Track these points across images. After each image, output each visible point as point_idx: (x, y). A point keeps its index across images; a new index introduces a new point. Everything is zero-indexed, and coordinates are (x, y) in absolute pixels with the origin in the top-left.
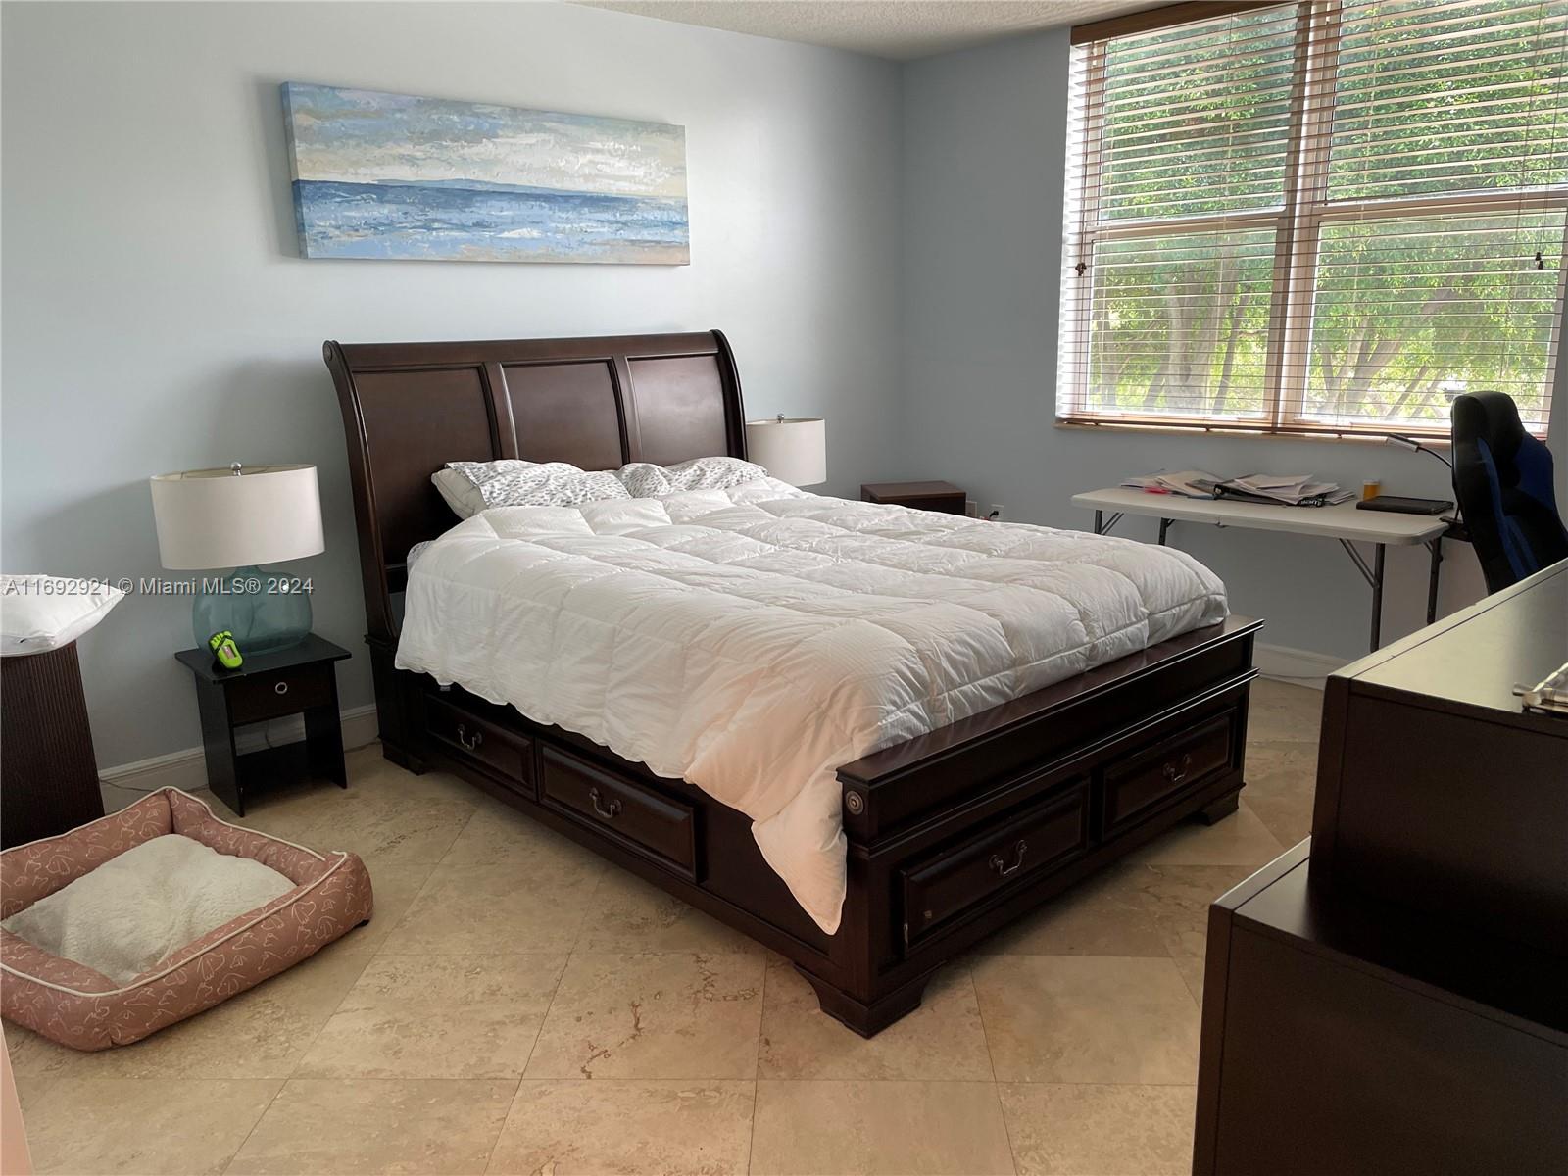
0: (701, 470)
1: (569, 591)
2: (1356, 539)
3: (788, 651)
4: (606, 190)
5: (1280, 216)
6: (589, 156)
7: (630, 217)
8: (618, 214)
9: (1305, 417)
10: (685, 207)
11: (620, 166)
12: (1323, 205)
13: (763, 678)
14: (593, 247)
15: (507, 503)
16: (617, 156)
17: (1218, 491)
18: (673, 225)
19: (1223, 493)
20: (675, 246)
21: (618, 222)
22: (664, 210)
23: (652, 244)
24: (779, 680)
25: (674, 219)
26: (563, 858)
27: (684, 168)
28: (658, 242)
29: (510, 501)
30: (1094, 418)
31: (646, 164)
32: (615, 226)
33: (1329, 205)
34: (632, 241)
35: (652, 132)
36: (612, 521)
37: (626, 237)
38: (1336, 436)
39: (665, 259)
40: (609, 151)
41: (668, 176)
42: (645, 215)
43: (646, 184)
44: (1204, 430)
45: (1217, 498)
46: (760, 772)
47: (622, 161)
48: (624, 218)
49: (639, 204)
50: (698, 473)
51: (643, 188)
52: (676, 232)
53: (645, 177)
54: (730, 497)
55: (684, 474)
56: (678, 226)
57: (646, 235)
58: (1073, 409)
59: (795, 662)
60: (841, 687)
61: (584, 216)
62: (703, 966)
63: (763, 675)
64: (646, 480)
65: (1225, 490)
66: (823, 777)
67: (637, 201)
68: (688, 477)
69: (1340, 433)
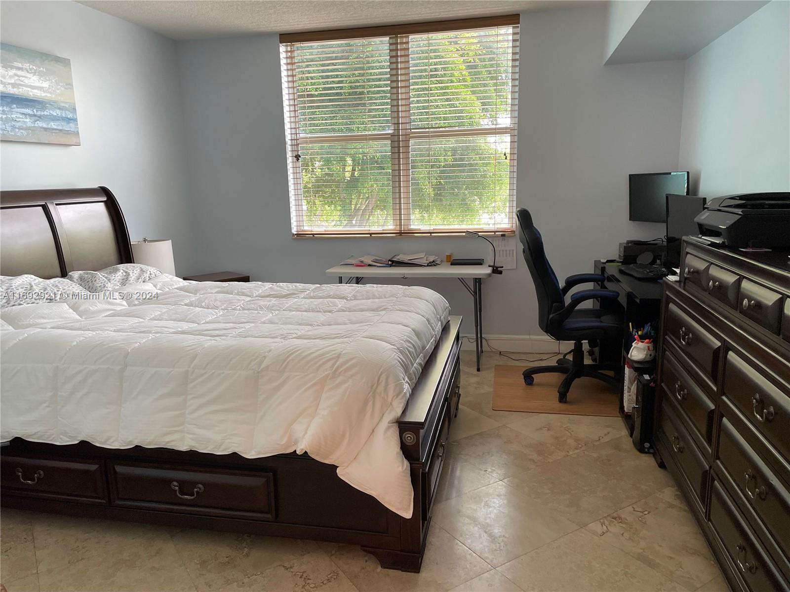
0: (126, 272)
1: (128, 353)
2: (465, 277)
3: (337, 361)
4: (26, 94)
5: (392, 135)
6: (14, 71)
7: (43, 113)
8: (35, 110)
9: (412, 227)
10: (75, 109)
11: (34, 80)
12: (409, 131)
13: (330, 379)
14: (21, 131)
15: (11, 304)
16: (32, 73)
17: (390, 263)
18: (69, 120)
19: (392, 263)
20: (71, 133)
21: (35, 115)
22: (62, 110)
23: (57, 131)
24: (340, 378)
25: (69, 117)
26: (133, 539)
27: (72, 85)
28: (61, 130)
29: (12, 303)
30: (312, 233)
31: (49, 80)
32: (34, 118)
33: (412, 130)
34: (44, 128)
35: (52, 60)
36: (91, 308)
37: (41, 125)
38: (429, 234)
39: (64, 140)
40: (26, 69)
41: (63, 89)
42: (51, 112)
43: (50, 93)
44: (369, 235)
45: (391, 266)
46: (347, 435)
47: (35, 76)
48: (39, 113)
49: (47, 105)
50: (124, 274)
51: (49, 95)
52: (71, 124)
53: (49, 88)
54: (155, 286)
55: (117, 275)
56: (72, 121)
57: (53, 125)
58: (297, 229)
59: (348, 365)
60: (381, 375)
61: (13, 110)
62: (292, 570)
63: (329, 377)
64: (95, 281)
65: (393, 262)
66: (388, 428)
67: (46, 103)
68: (119, 277)
69: (431, 233)
